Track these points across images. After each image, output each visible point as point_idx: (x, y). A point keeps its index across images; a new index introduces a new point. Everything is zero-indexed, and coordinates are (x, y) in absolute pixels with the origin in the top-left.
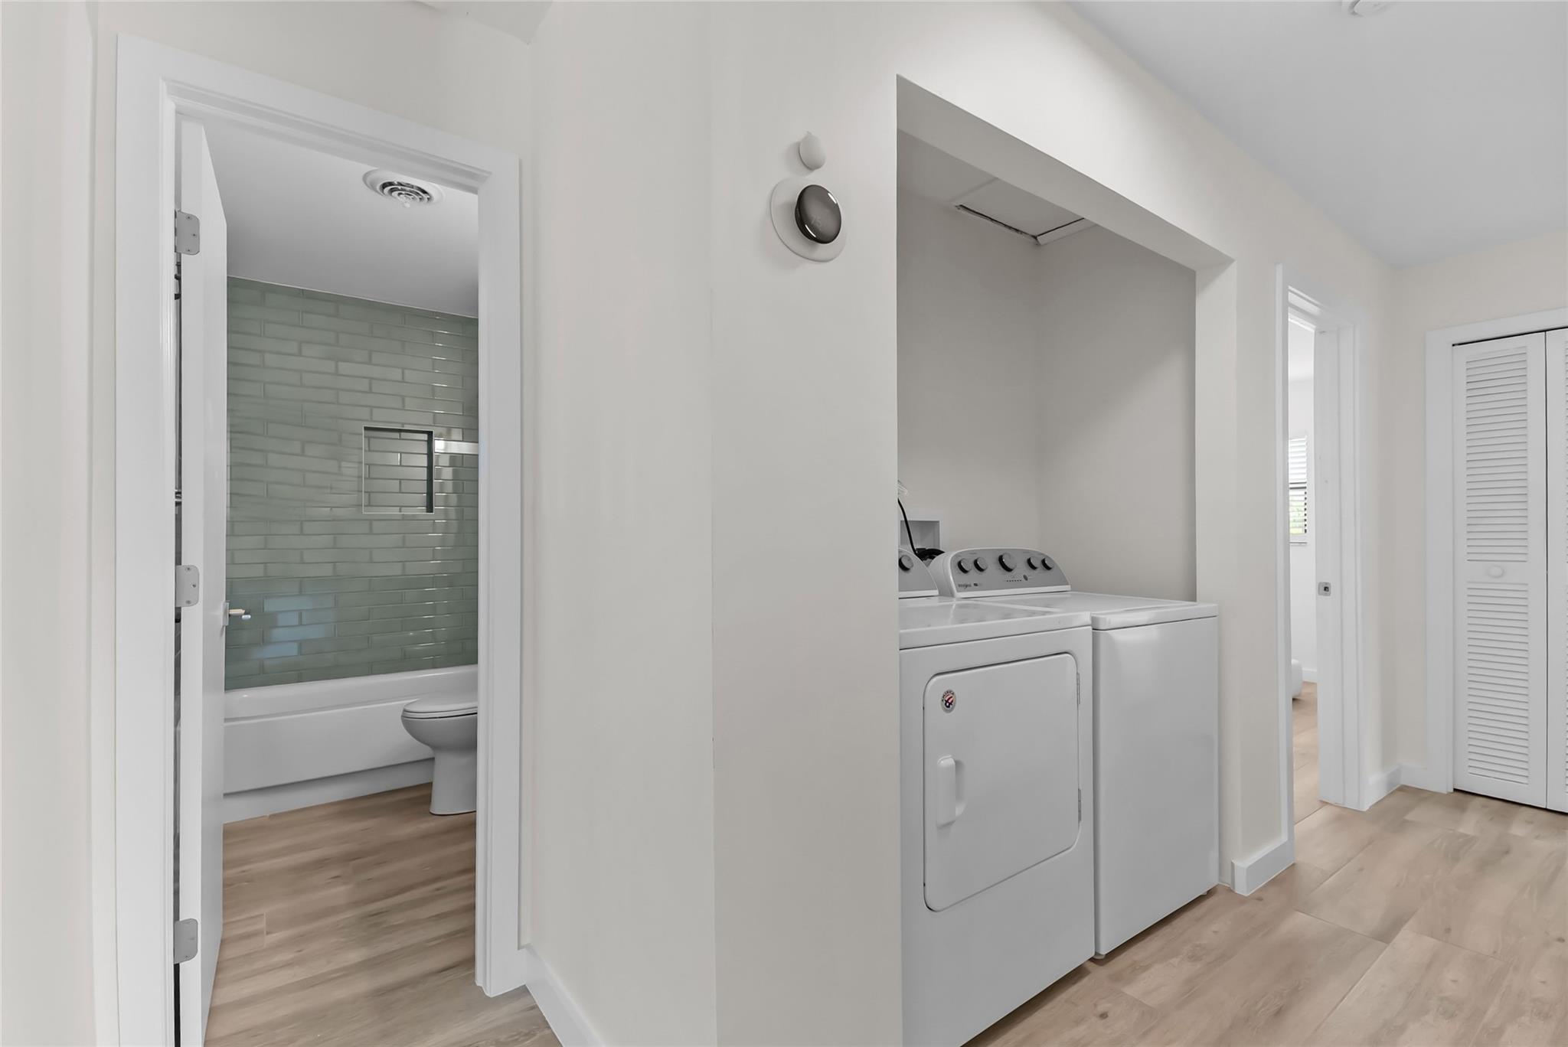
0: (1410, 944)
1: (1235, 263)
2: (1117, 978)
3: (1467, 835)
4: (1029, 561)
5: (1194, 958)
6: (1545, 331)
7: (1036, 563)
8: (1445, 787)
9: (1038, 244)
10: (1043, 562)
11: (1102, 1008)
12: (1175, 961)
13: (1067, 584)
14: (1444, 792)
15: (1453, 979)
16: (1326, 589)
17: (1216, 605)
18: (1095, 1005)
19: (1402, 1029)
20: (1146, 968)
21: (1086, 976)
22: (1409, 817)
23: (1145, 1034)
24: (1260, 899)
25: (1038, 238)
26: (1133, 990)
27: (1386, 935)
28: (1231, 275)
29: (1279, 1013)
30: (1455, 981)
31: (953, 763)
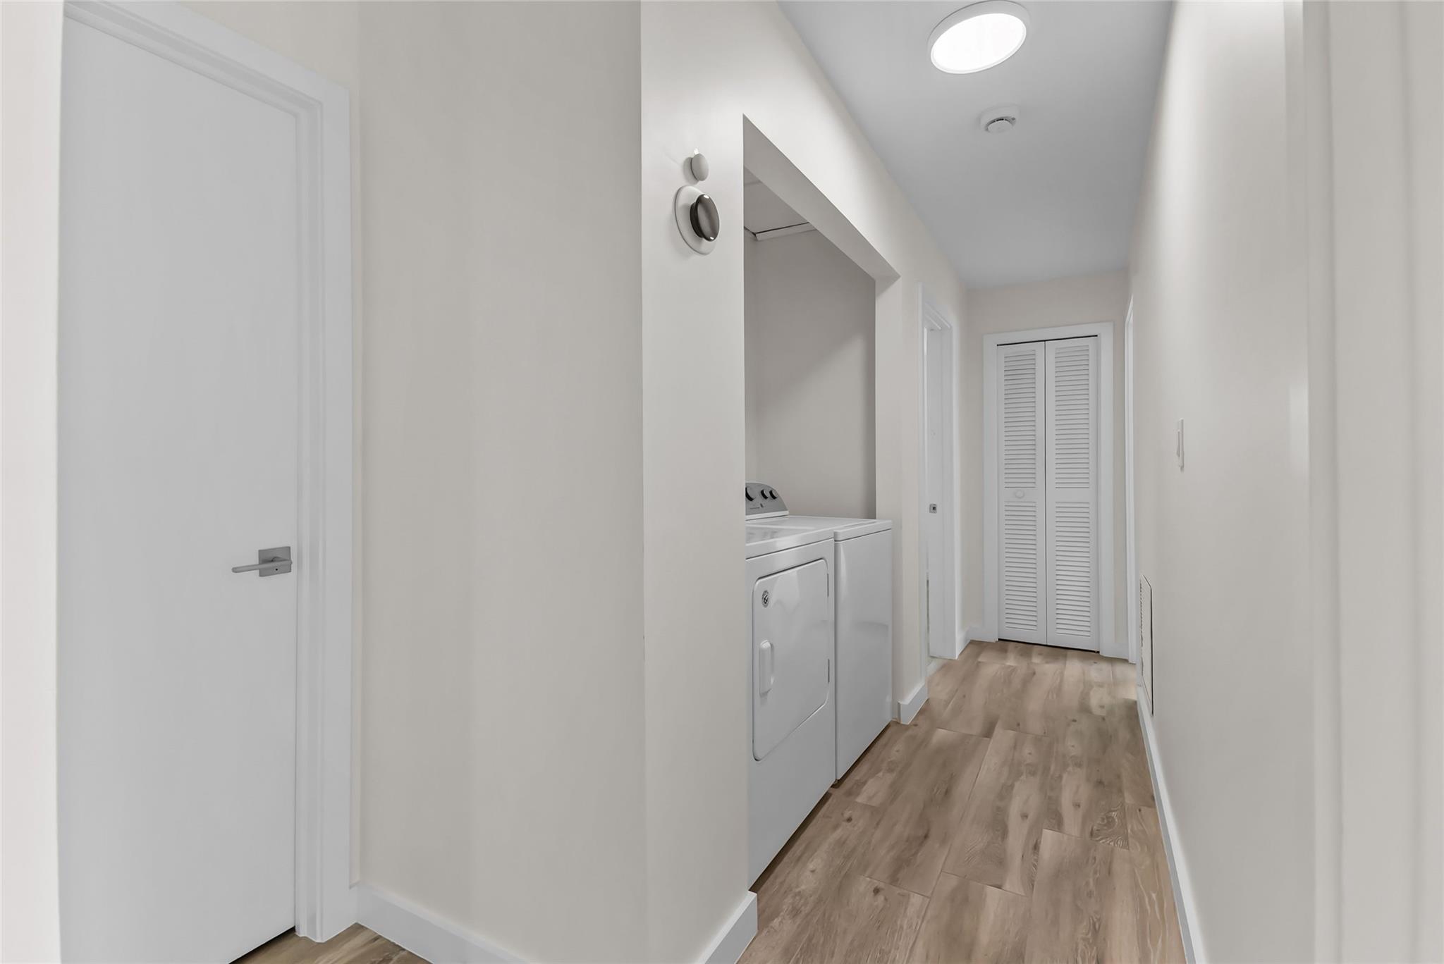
0: (1002, 737)
1: (901, 278)
2: (849, 793)
3: (1012, 666)
4: (762, 492)
5: (890, 770)
6: (1045, 341)
7: (768, 494)
8: (994, 639)
9: (756, 240)
10: (771, 493)
11: (847, 815)
12: (880, 774)
13: (786, 510)
14: (994, 641)
15: (1028, 752)
16: (934, 508)
17: (890, 521)
18: (842, 814)
19: (1012, 786)
20: (865, 783)
21: (830, 797)
22: (979, 660)
23: (878, 824)
24: (916, 725)
25: (757, 235)
26: (861, 799)
27: (988, 733)
28: (898, 286)
29: (947, 793)
30: (1030, 754)
31: (769, 645)
